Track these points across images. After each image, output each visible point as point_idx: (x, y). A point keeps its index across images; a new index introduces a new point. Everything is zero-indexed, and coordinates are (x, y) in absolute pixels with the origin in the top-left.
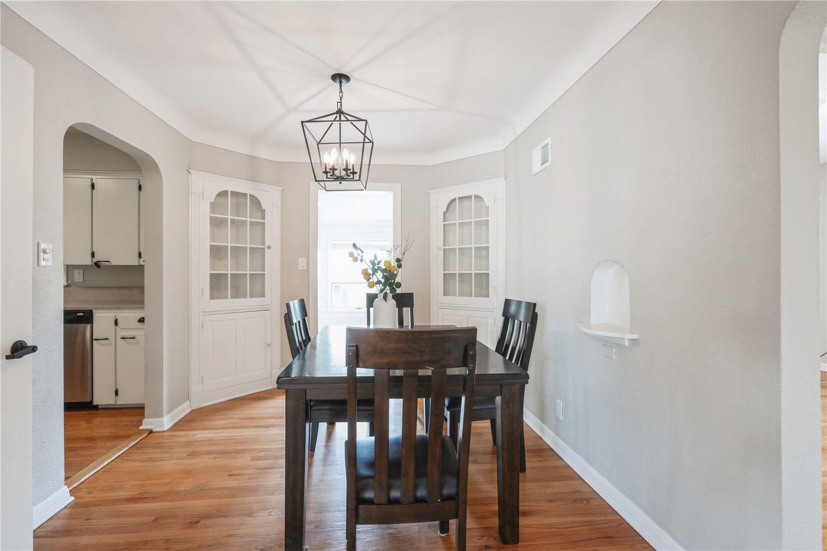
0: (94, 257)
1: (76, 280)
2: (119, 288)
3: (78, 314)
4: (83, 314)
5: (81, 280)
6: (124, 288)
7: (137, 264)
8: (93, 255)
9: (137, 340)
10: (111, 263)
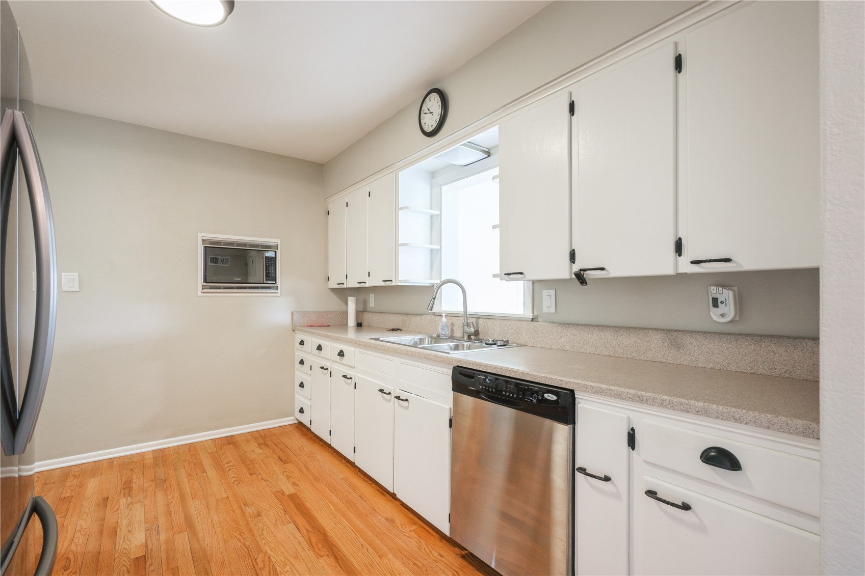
0: (574, 262)
1: (545, 310)
2: (617, 328)
3: (546, 396)
4: (555, 398)
5: (553, 310)
6: (628, 329)
7: (670, 271)
8: (573, 257)
9: (696, 514)
10: (609, 273)
